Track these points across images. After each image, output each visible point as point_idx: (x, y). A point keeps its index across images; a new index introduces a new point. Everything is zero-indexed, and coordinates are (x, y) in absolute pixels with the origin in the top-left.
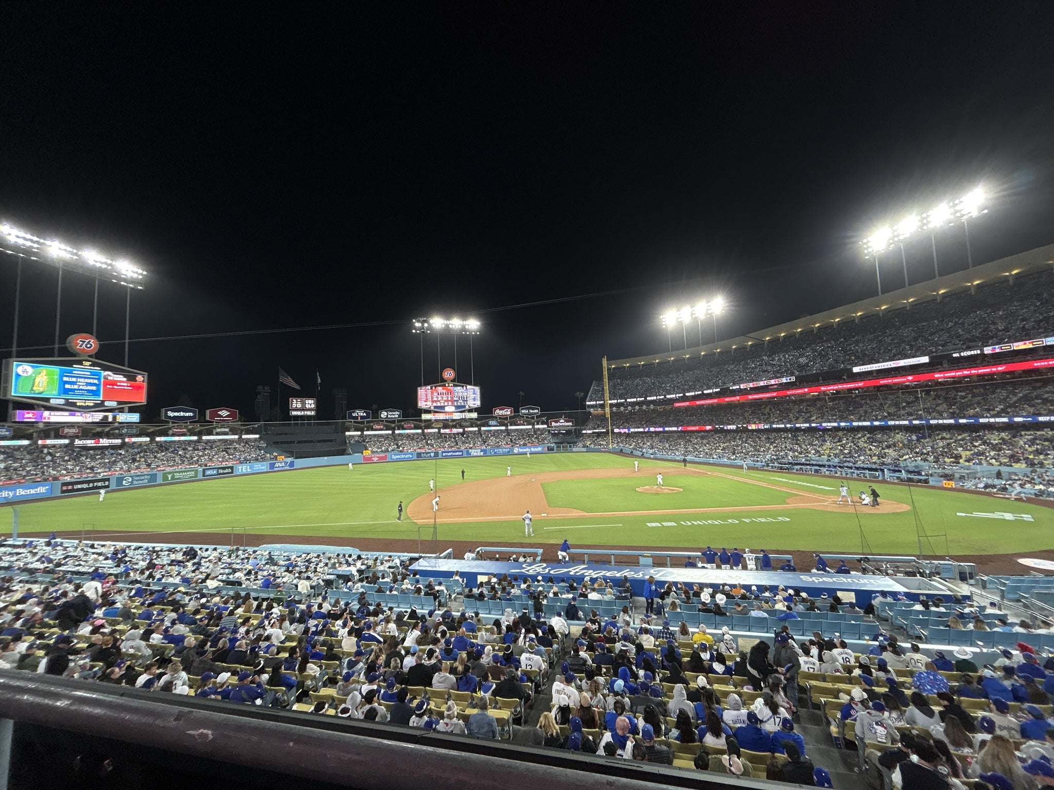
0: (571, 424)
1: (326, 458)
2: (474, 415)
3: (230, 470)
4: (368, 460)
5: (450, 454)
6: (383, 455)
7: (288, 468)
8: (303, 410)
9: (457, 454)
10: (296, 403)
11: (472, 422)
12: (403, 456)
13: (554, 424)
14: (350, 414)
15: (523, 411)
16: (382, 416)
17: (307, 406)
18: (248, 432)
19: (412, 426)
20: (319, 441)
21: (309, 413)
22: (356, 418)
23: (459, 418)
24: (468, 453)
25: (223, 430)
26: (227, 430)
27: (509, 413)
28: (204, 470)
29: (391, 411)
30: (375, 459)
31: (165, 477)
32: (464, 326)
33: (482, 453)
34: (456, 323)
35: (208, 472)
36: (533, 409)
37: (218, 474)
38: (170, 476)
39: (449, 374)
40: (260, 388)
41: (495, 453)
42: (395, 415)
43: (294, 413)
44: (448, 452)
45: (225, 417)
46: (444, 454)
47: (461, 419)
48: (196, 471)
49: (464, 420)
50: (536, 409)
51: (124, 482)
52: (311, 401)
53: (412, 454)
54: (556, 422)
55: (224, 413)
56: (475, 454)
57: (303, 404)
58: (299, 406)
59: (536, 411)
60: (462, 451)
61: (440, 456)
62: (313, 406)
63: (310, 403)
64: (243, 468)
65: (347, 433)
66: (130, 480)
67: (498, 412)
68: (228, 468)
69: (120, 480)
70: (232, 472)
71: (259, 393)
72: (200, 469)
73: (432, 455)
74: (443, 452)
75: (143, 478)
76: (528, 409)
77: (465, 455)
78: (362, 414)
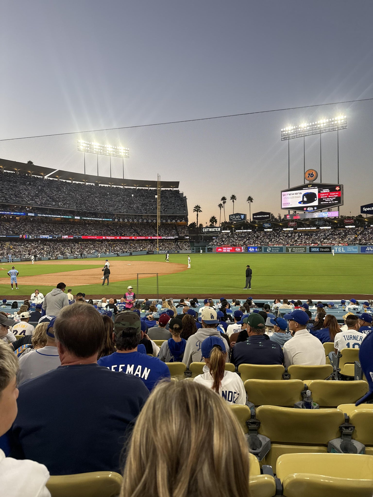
3: (328, 250)
28: (310, 248)
31: (287, 250)
35: (313, 250)
37: (320, 251)
38: (290, 250)
48: (305, 248)
51: (268, 250)
64: (338, 248)
66: (270, 249)
68: (327, 248)
69: (266, 249)
72: (308, 247)
75: (276, 249)
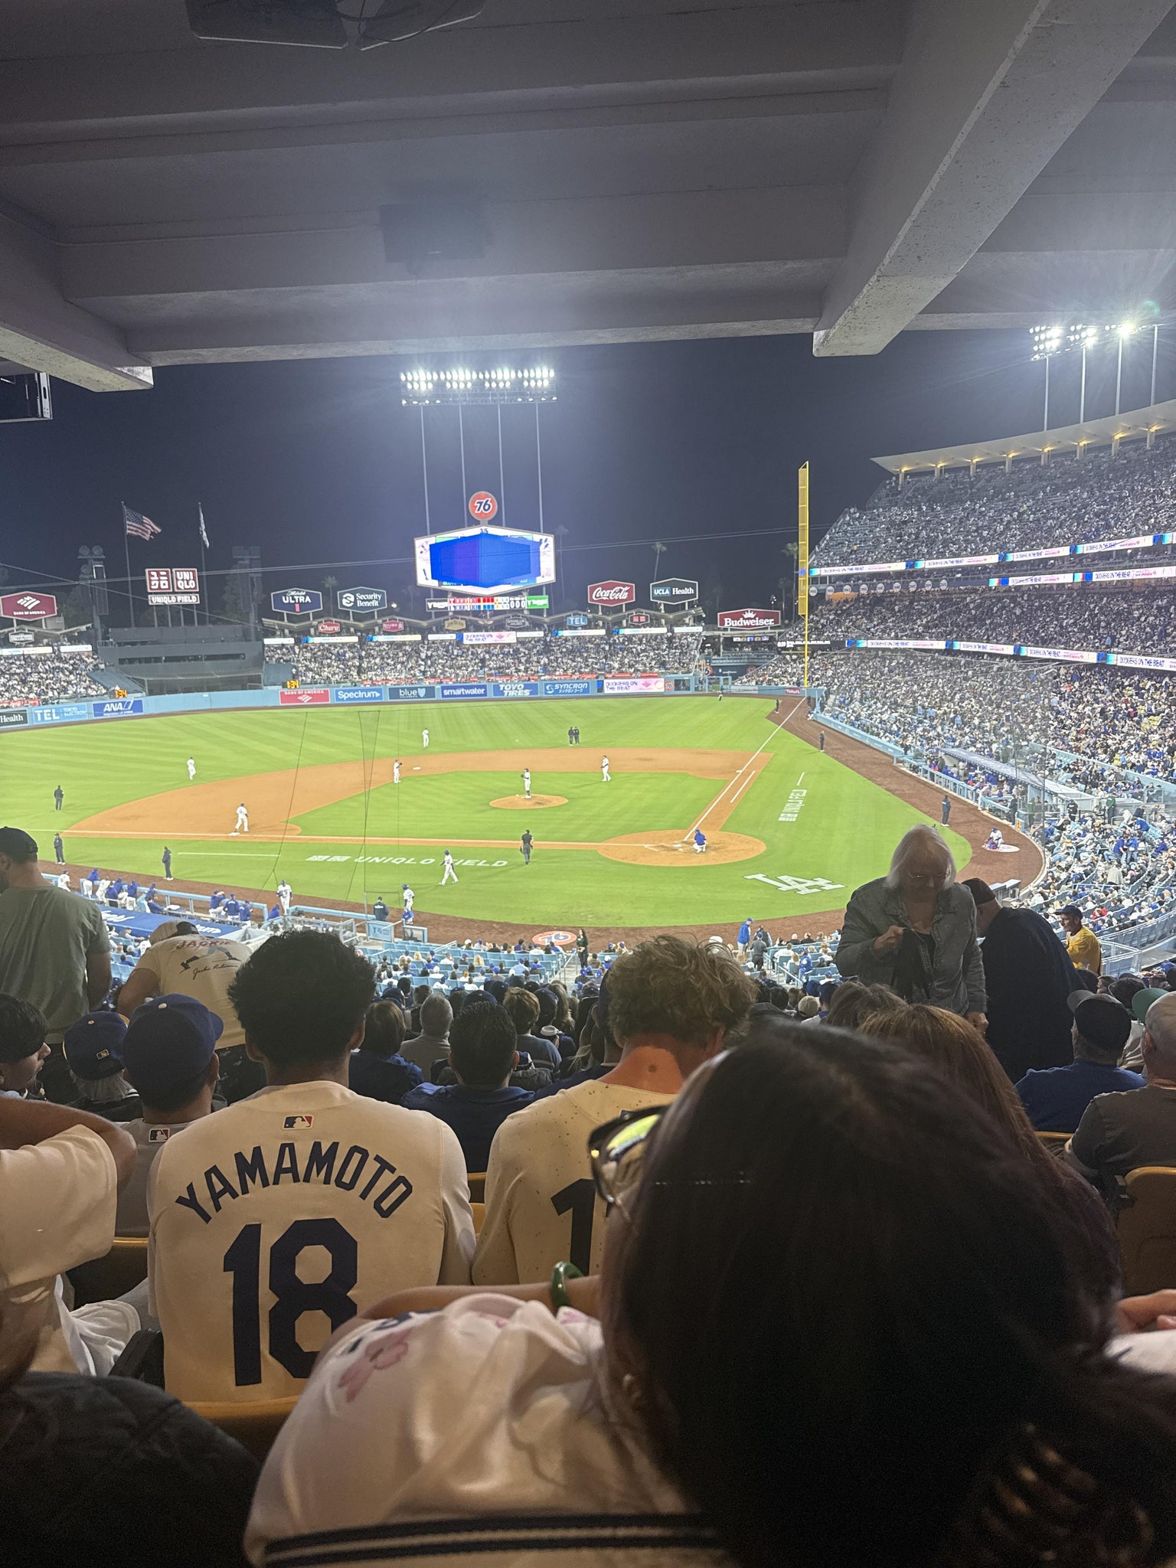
0: (770, 622)
1: (206, 695)
2: (542, 602)
4: (291, 701)
5: (458, 692)
6: (321, 691)
7: (130, 713)
8: (174, 593)
9: (474, 691)
10: (156, 579)
11: (534, 619)
12: (361, 694)
13: (729, 622)
14: (278, 598)
15: (657, 592)
16: (344, 601)
17: (181, 585)
18: (74, 640)
19: (401, 626)
20: (210, 658)
21: (185, 599)
22: (291, 606)
23: (505, 608)
24: (497, 690)
25: (22, 637)
26: (30, 637)
27: (624, 596)
29: (363, 592)
30: (306, 699)
32: (519, 382)
33: (527, 693)
34: (504, 376)
36: (682, 586)
39: (483, 504)
40: (84, 552)
41: (556, 691)
42: (372, 600)
43: (156, 600)
44: (455, 688)
45: (33, 609)
46: (446, 692)
47: (511, 611)
49: (516, 612)
50: (688, 586)
52: (186, 575)
53: (379, 691)
54: (736, 617)
55: (29, 602)
56: (512, 694)
57: (172, 581)
58: (164, 584)
59: (689, 591)
60: (484, 687)
61: (438, 696)
62: (192, 584)
63: (186, 578)
64: (44, 714)
65: (267, 641)
67: (600, 594)
68: (17, 712)
70: (25, 721)
71: (85, 561)
73: (422, 692)
74: (443, 688)
76: (672, 585)
77: (491, 694)
78: (302, 599)
